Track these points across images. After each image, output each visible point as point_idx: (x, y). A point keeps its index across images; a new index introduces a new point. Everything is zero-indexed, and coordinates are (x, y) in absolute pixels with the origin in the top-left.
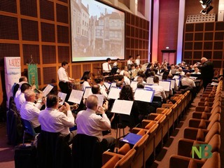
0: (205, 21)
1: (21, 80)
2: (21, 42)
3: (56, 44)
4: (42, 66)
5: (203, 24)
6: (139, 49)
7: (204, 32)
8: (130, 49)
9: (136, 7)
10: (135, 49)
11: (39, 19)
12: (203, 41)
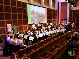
0: (76, 9)
1: (11, 31)
2: (12, 20)
3: (23, 20)
4: (18, 26)
5: (76, 10)
6: (52, 19)
7: (76, 13)
8: (49, 20)
9: (51, 6)
10: (51, 20)
11: (17, 14)
12: (76, 16)
